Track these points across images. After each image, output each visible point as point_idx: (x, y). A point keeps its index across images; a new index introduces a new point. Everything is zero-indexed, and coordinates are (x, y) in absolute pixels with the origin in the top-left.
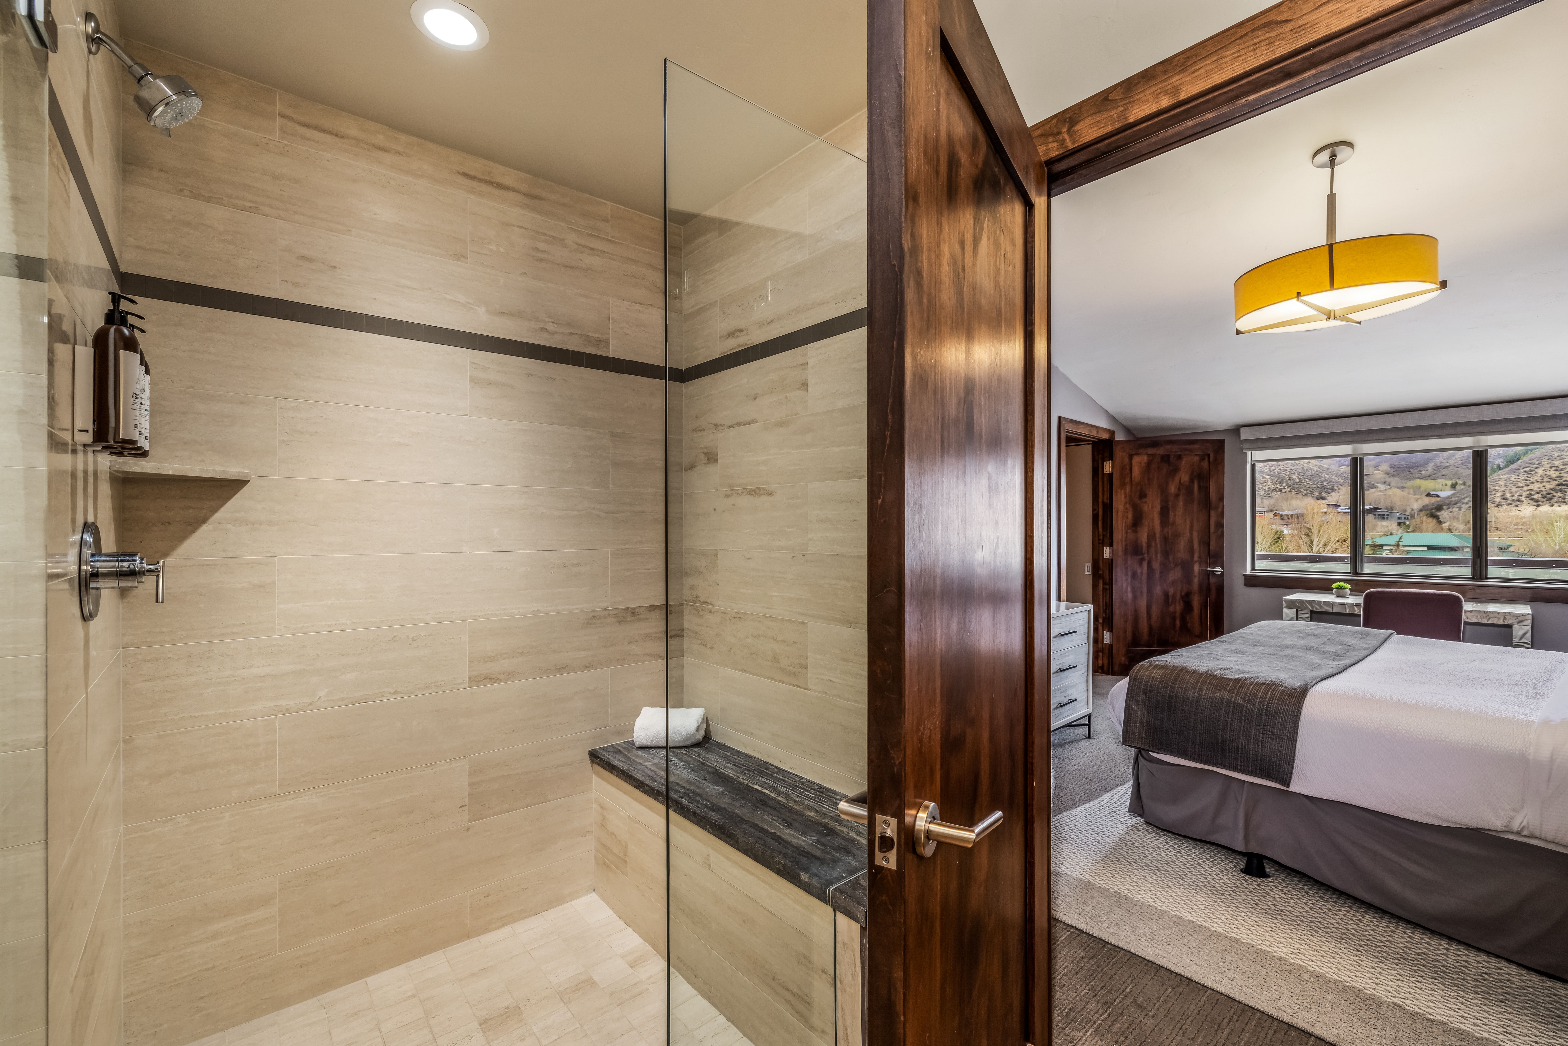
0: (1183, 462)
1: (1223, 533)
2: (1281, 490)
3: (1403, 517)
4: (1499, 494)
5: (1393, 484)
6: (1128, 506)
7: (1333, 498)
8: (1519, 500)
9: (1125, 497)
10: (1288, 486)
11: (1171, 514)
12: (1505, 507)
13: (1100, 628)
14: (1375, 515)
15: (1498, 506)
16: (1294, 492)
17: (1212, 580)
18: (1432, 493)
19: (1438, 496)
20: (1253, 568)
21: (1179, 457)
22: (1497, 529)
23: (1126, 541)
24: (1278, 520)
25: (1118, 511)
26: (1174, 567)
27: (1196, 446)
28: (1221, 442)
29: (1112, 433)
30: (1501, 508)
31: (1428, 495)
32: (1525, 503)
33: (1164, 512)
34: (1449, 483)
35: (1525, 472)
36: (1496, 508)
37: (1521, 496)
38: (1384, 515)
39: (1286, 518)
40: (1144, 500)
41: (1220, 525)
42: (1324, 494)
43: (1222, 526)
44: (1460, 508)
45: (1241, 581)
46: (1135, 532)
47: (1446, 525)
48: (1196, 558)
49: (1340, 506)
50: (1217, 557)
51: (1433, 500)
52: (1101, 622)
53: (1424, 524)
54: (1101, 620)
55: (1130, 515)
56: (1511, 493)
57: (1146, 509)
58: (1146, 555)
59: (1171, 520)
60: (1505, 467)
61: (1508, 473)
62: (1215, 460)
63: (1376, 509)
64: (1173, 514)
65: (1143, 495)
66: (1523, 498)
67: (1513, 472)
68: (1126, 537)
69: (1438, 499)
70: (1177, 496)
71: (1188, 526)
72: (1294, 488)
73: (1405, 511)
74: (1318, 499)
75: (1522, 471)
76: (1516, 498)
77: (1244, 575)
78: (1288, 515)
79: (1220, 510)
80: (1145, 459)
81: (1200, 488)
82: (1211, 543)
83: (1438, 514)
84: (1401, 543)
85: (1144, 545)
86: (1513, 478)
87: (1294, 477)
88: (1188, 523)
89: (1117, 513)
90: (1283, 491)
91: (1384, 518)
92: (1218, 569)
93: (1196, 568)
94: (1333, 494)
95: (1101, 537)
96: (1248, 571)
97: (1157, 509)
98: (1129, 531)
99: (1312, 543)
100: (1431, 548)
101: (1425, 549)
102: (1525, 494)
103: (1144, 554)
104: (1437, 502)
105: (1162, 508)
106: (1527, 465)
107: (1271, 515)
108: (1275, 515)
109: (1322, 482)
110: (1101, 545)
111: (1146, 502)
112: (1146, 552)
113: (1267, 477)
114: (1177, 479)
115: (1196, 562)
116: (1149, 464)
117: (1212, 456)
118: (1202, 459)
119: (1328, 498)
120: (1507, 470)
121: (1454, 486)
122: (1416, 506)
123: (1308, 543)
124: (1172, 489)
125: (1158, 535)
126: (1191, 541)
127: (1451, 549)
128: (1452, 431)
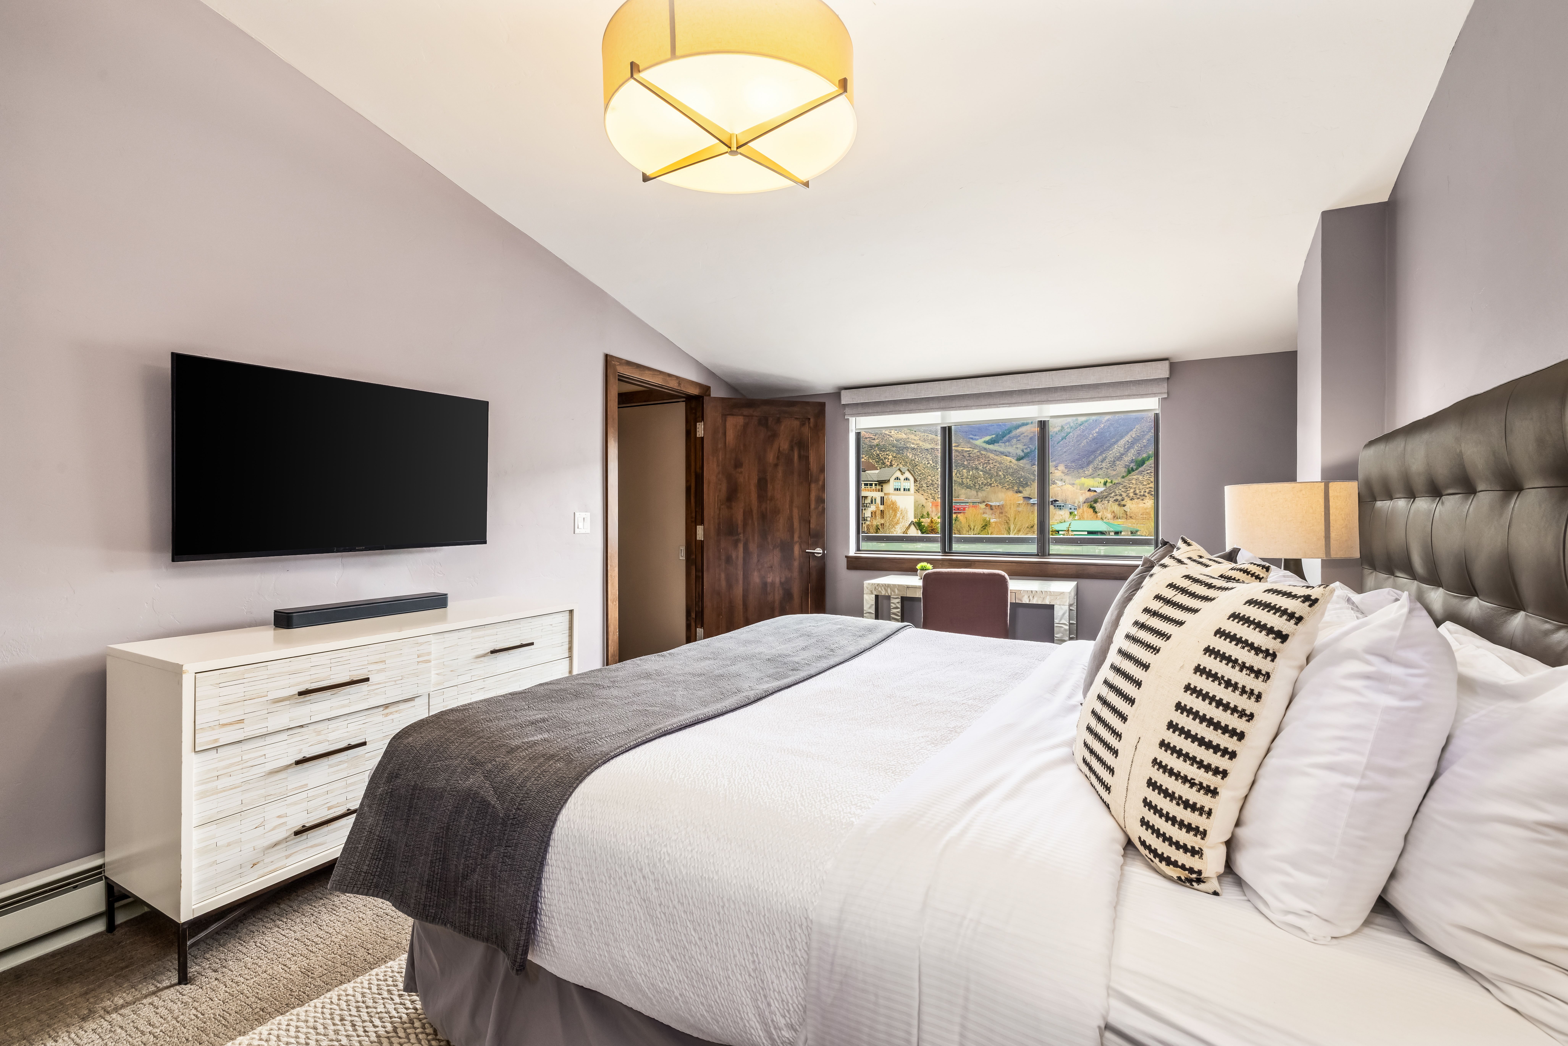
0: (782, 427)
1: (824, 509)
2: (991, 484)
3: (1073, 507)
4: (1132, 490)
5: (1067, 481)
6: (720, 476)
7: (1027, 492)
8: (1144, 495)
9: (718, 465)
10: (996, 481)
11: (770, 487)
12: (1136, 500)
13: (693, 624)
14: (1055, 506)
15: (1132, 499)
16: (1000, 487)
17: (813, 563)
18: (1092, 489)
19: (1095, 491)
20: (858, 549)
21: (778, 421)
22: (1131, 517)
23: (719, 518)
24: (988, 510)
25: (709, 483)
26: (773, 549)
27: (796, 409)
28: (822, 405)
29: (707, 389)
30: (1134, 501)
31: (1089, 490)
32: (1148, 498)
33: (762, 484)
34: (1103, 481)
35: (1148, 473)
36: (1131, 501)
37: (1145, 492)
38: (1060, 506)
39: (994, 508)
40: (739, 470)
41: (821, 501)
42: (1021, 489)
43: (823, 501)
44: (1108, 501)
45: (843, 563)
46: (730, 508)
47: (1099, 515)
48: (796, 538)
49: (1031, 499)
50: (817, 536)
51: (1093, 494)
52: (694, 617)
53: (1085, 513)
54: (693, 615)
55: (724, 487)
56: (1140, 489)
57: (742, 481)
58: (742, 535)
59: (769, 494)
60: (1136, 469)
61: (1137, 474)
62: (816, 425)
63: (1056, 501)
64: (771, 487)
65: (738, 465)
66: (1146, 494)
67: (1141, 473)
68: (719, 514)
69: (1095, 493)
70: (776, 465)
71: (788, 501)
72: (1000, 483)
73: (1075, 503)
74: (1017, 492)
75: (1146, 473)
76: (1142, 494)
77: (846, 557)
78: (995, 506)
79: (821, 483)
80: (740, 420)
81: (800, 457)
82: (811, 521)
83: (1095, 505)
84: (1070, 529)
85: (740, 523)
86: (1141, 478)
87: (1000, 473)
88: (788, 498)
89: (709, 486)
90: (993, 485)
91: (1061, 509)
92: (819, 550)
93: (796, 549)
94: (1027, 488)
95: (694, 515)
96: (852, 552)
97: (754, 480)
98: (722, 507)
99: (1009, 529)
100: (1090, 533)
101: (1086, 533)
102: (1147, 490)
103: (740, 534)
104: (1095, 496)
105: (759, 480)
106: (1149, 468)
107: (983, 506)
108: (986, 505)
109: (1019, 478)
110: (693, 524)
111: (741, 473)
112: (742, 531)
113: (981, 473)
114: (776, 446)
115: (796, 542)
116: (746, 426)
117: (812, 420)
118: (803, 425)
119: (1024, 492)
120: (1137, 471)
121: (1105, 484)
122: (1082, 499)
123: (1007, 529)
124: (771, 457)
125: (755, 511)
126: (790, 518)
127: (1102, 533)
128: (1019, 399)
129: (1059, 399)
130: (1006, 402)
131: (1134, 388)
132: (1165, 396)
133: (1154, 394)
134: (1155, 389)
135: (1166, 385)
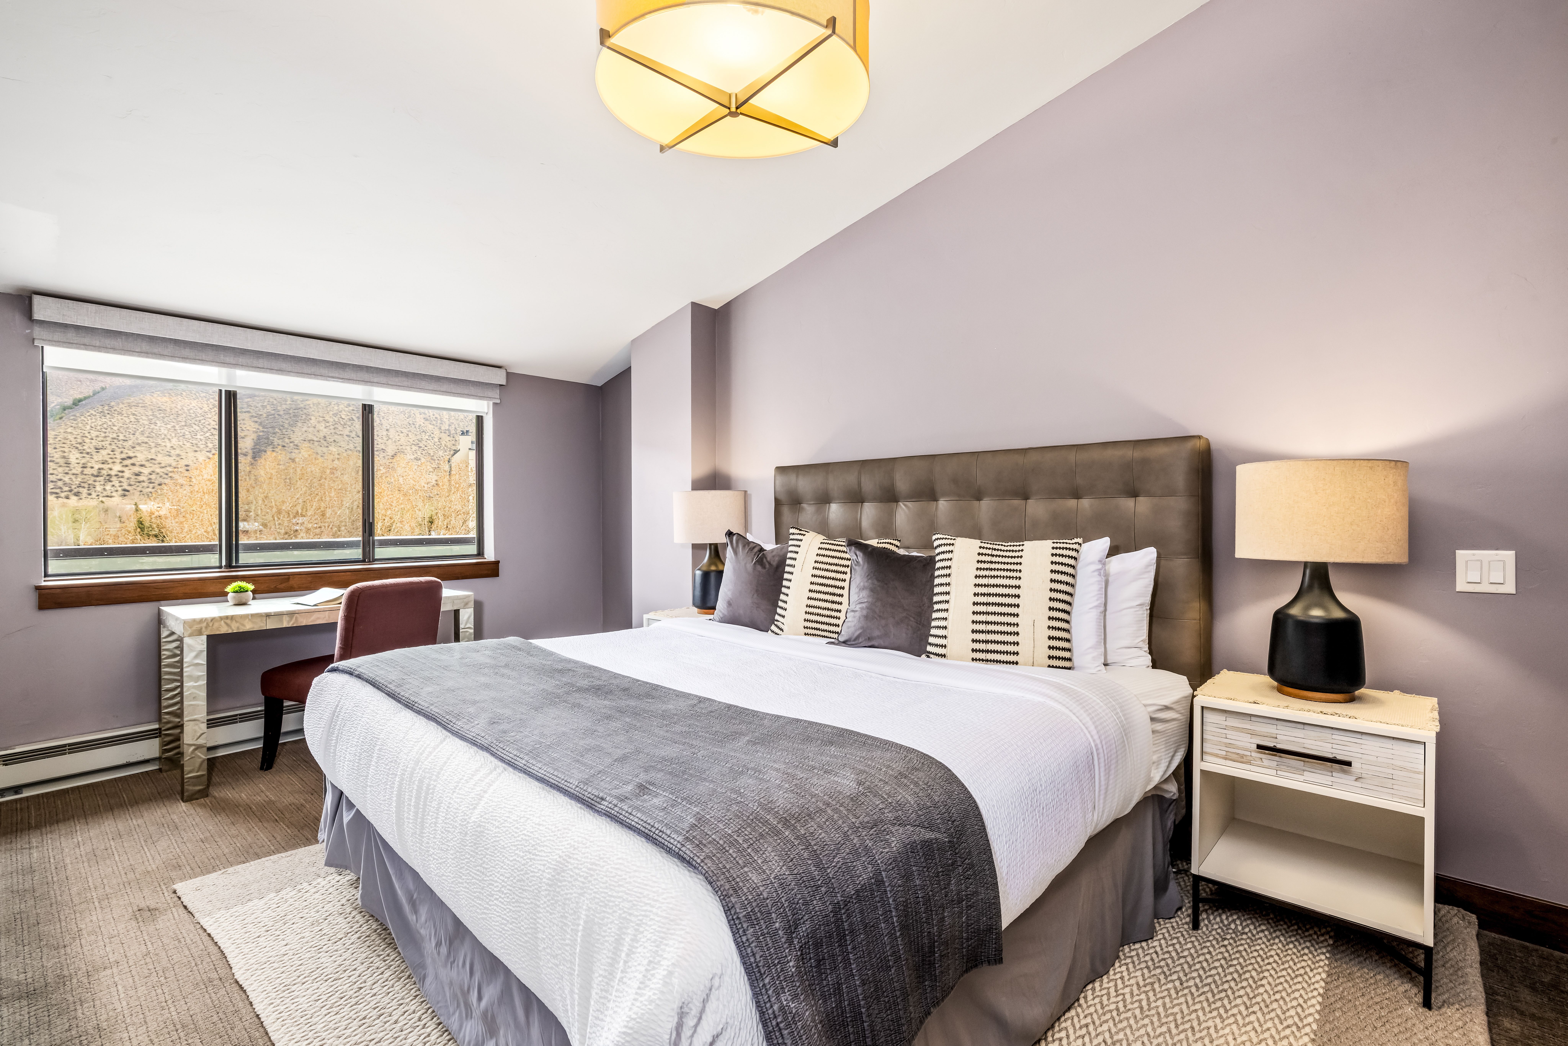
20: (46, 574)
77: (36, 588)
96: (42, 579)
128: (353, 375)
129: (399, 384)
130: (337, 375)
131: (472, 388)
132: (498, 401)
133: (490, 398)
134: (490, 393)
135: (498, 391)
